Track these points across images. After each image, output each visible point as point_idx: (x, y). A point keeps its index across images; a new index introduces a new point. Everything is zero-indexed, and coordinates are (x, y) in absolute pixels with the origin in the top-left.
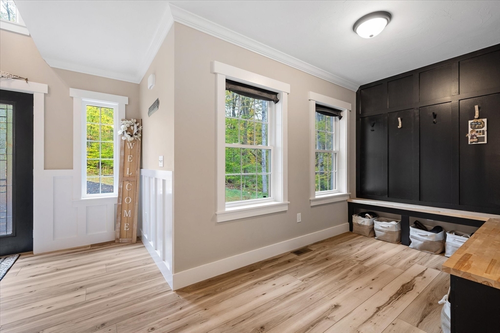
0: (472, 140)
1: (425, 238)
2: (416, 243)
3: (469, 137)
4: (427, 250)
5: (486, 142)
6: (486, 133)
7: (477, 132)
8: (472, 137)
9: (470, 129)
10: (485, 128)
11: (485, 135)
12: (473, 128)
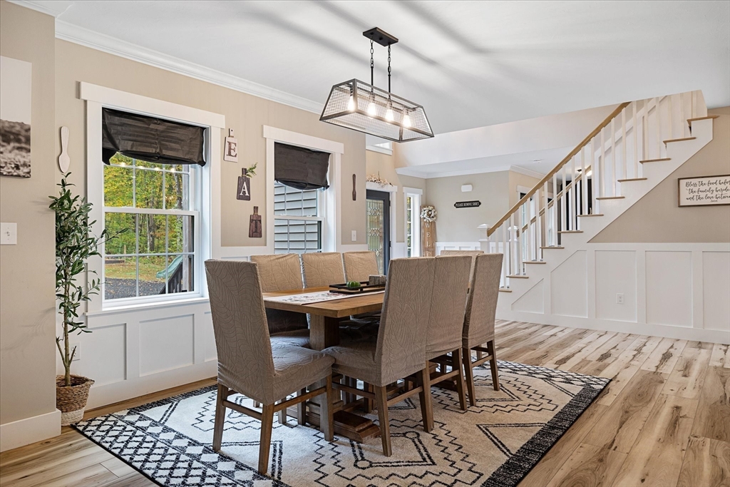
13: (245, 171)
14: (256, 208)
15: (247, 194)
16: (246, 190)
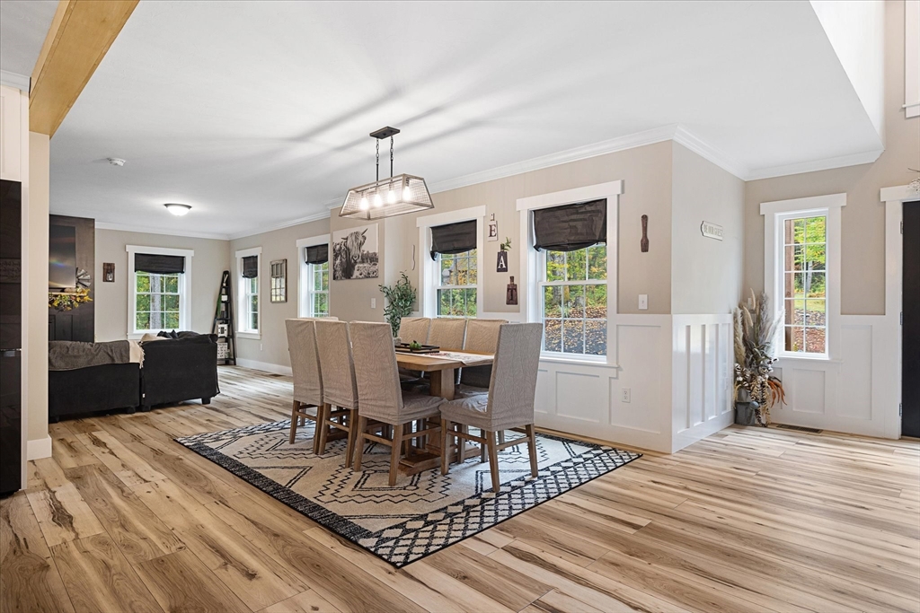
13: (502, 247)
14: (512, 278)
15: (504, 267)
16: (503, 263)
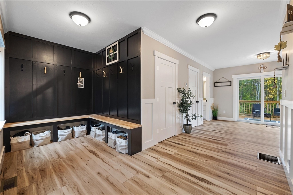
0: (79, 86)
1: (68, 133)
2: (63, 137)
3: (78, 85)
4: (68, 139)
5: (83, 87)
6: (83, 84)
7: (81, 83)
8: (79, 85)
9: (78, 81)
10: (83, 82)
11: (83, 85)
12: (80, 81)
